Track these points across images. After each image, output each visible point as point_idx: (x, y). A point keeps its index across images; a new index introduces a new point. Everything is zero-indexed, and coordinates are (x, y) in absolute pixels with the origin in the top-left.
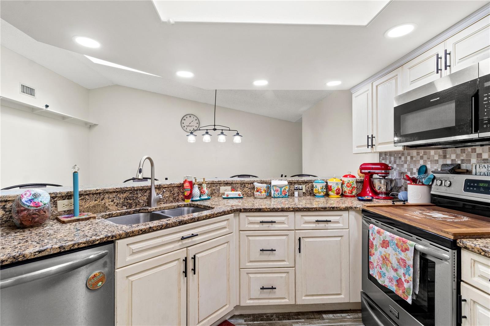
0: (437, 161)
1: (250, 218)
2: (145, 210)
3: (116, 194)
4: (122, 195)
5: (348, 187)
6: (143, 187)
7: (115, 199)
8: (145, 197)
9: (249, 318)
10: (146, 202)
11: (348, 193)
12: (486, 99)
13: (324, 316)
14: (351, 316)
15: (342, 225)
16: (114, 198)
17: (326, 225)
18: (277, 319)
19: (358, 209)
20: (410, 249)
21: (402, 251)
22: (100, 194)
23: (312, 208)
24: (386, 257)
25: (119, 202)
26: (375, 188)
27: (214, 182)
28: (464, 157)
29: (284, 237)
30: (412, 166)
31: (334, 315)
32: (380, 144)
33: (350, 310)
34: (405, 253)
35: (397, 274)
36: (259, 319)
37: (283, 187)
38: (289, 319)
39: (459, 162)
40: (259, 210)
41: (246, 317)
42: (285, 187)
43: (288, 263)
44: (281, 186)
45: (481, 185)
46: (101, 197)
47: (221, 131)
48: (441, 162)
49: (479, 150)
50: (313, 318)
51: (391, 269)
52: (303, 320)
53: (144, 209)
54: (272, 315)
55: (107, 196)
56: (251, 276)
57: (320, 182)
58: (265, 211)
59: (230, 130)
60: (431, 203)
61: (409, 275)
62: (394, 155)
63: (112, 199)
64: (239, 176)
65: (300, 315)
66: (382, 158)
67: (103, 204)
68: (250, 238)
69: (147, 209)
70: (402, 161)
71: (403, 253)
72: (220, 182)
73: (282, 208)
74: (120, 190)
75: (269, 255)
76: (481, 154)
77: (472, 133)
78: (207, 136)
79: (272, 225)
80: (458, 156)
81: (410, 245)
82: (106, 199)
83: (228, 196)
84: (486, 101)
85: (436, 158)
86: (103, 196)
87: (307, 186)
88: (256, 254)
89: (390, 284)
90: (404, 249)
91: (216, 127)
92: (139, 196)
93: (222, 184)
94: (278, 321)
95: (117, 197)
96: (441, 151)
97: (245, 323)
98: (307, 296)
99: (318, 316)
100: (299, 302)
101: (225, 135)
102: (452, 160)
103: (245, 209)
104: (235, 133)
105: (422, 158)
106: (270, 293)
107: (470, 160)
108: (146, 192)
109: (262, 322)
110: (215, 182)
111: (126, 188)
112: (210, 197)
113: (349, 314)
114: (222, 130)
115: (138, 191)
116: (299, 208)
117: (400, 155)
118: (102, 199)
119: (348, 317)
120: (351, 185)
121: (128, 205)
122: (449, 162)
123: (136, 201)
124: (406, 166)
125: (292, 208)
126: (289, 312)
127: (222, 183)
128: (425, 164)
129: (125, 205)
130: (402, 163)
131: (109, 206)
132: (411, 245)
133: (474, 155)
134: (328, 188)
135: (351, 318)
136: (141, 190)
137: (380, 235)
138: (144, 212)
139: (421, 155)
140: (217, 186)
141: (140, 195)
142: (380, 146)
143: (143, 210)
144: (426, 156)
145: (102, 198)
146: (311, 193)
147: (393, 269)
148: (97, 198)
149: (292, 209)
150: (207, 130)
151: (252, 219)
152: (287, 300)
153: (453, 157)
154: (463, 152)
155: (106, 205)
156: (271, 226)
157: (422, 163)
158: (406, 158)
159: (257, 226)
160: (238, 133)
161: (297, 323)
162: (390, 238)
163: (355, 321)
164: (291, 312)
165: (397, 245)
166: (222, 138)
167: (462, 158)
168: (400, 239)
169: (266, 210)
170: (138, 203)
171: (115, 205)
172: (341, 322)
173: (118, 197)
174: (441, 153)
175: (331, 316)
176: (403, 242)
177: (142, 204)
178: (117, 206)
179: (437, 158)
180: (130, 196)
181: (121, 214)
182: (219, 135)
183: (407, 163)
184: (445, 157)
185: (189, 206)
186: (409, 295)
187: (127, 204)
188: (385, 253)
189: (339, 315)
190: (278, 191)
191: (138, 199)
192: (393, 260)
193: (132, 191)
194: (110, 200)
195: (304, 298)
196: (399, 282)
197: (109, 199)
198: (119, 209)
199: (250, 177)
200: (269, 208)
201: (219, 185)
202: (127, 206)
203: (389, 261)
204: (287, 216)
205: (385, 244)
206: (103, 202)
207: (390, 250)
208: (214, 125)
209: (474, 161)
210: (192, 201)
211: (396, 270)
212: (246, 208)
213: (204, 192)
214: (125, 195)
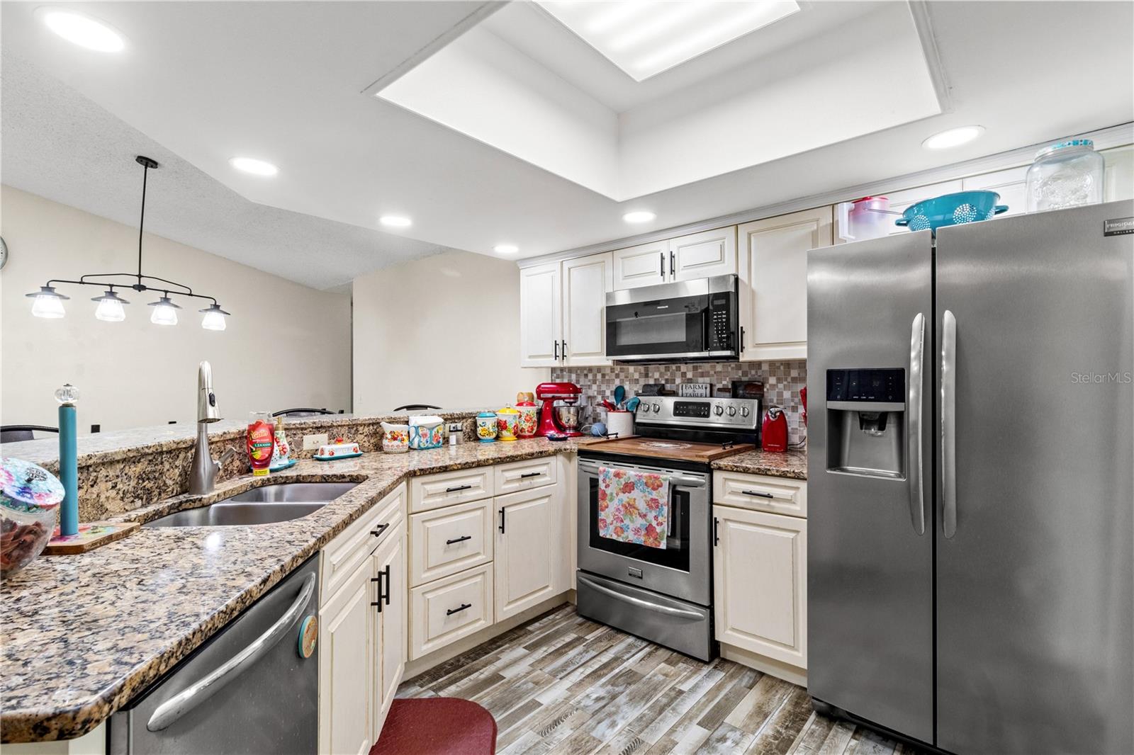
0: (637, 381)
1: (428, 487)
2: (194, 501)
3: (122, 467)
4: (134, 469)
5: (528, 421)
6: (178, 443)
7: (120, 479)
8: (176, 470)
9: (424, 680)
10: (177, 483)
11: (528, 431)
12: (715, 317)
13: (529, 628)
14: (561, 615)
15: (549, 479)
16: (118, 476)
17: (532, 481)
18: (469, 661)
19: (569, 451)
20: (664, 484)
21: (654, 489)
22: (88, 470)
23: (516, 457)
24: (629, 504)
25: (127, 487)
26: (561, 420)
27: (292, 426)
28: (668, 376)
29: (479, 513)
30: (604, 387)
31: (540, 622)
32: (575, 355)
33: (553, 609)
34: (657, 491)
35: (646, 520)
36: (443, 673)
37: (433, 428)
38: (487, 653)
39: (663, 382)
40: (445, 469)
41: (417, 681)
42: (437, 428)
43: (484, 557)
44: (431, 427)
45: (690, 407)
46: (91, 478)
47: (164, 293)
48: (642, 382)
49: (683, 368)
50: (518, 638)
51: (638, 516)
52: (507, 645)
53: (191, 500)
54: (457, 659)
55: (103, 472)
56: (429, 597)
57: (488, 415)
58: (454, 470)
59: (190, 295)
60: (633, 434)
61: (662, 516)
62: (577, 372)
63: (113, 481)
64: (289, 413)
65: (498, 642)
66: (555, 375)
67: (95, 496)
68: (428, 525)
69: (200, 500)
70: (589, 381)
71: (654, 492)
72: (303, 426)
73: (478, 461)
74: (135, 454)
75: (459, 548)
76: (685, 373)
77: (702, 351)
78: (111, 302)
79: (461, 493)
80: (662, 375)
81: (663, 480)
82: (102, 481)
83: (333, 454)
84: (715, 319)
85: (636, 376)
86: (95, 474)
87: (465, 424)
88: (438, 552)
89: (636, 536)
90: (655, 487)
91: (144, 282)
92: (165, 470)
93: (308, 430)
94: (475, 662)
95: (123, 474)
96: (642, 368)
97: (424, 689)
98: (509, 603)
99: (522, 632)
100: (500, 619)
101: (176, 306)
102: (655, 379)
103: (422, 470)
104: (208, 303)
105: (617, 376)
106: (459, 617)
107: (675, 380)
108: (178, 457)
109: (451, 675)
110: (294, 427)
111: (147, 447)
112: (294, 461)
113: (557, 614)
114: (166, 292)
115: (164, 456)
116: (500, 458)
117: (585, 372)
118: (92, 483)
119: (558, 617)
120: (531, 419)
121: (144, 494)
122: (652, 382)
123: (160, 482)
124: (595, 387)
125: (492, 459)
126: (479, 644)
127: (308, 428)
128: (622, 385)
129: (137, 497)
130: (589, 383)
131: (108, 500)
132: (665, 480)
133: (678, 374)
134: (501, 426)
135: (562, 617)
136: (169, 452)
137: (620, 478)
138: (191, 507)
139: (617, 372)
140: (295, 434)
141: (167, 466)
142: (574, 358)
143: (188, 504)
144: (623, 374)
145: (92, 480)
146: (473, 436)
147: (640, 516)
148: (81, 481)
149: (491, 462)
150: (111, 286)
151: (431, 488)
152: (482, 622)
153: (657, 375)
154: (667, 369)
155: (101, 500)
156: (460, 495)
157: (617, 382)
158: (595, 376)
159: (439, 501)
160: (217, 304)
161: (502, 652)
162: (636, 478)
163: (568, 619)
164: (482, 644)
165: (646, 484)
166: (165, 315)
167: (666, 377)
168: (650, 476)
169: (455, 468)
170: (163, 488)
171: (119, 497)
172: (554, 626)
173: (126, 474)
174: (643, 371)
175: (537, 625)
176: (655, 478)
177: (170, 489)
178: (122, 499)
179: (638, 377)
180: (149, 469)
181: (146, 519)
182: (156, 304)
183: (596, 383)
184: (647, 376)
185: (273, 483)
186: (662, 539)
187: (142, 491)
188: (628, 500)
189: (545, 620)
190: (426, 435)
191: (164, 478)
192: (642, 506)
193: (153, 456)
194: (110, 484)
195: (505, 609)
196: (649, 530)
197: (106, 481)
198: (127, 508)
199: (316, 413)
200: (460, 464)
201: (299, 432)
202: (142, 499)
203: (634, 508)
204: (483, 474)
205: (629, 487)
206: (95, 490)
207: (636, 494)
208: (138, 274)
209: (678, 381)
210: (272, 471)
211: (644, 516)
212: (423, 467)
213: (285, 450)
214: (139, 468)
